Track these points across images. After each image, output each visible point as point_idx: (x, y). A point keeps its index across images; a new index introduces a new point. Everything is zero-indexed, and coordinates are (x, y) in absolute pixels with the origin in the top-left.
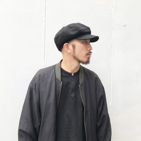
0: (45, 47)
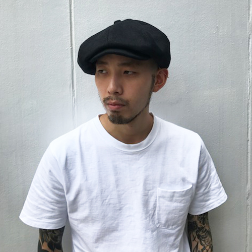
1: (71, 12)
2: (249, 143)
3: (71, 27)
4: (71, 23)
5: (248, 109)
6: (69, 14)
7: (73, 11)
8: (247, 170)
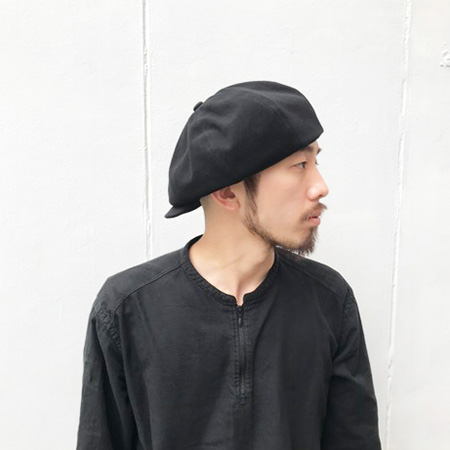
0: (147, 161)
1: (145, 95)
2: (395, 290)
3: (146, 117)
4: (146, 111)
5: (395, 241)
6: (143, 98)
7: (148, 93)
8: (391, 328)
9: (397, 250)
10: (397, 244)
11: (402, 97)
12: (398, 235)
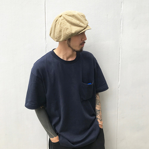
9: (120, 53)
10: (120, 51)
11: (121, 7)
12: (121, 48)
